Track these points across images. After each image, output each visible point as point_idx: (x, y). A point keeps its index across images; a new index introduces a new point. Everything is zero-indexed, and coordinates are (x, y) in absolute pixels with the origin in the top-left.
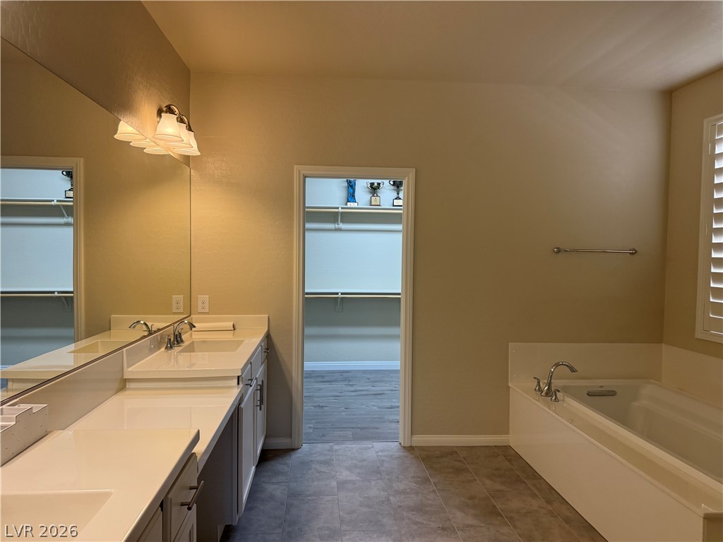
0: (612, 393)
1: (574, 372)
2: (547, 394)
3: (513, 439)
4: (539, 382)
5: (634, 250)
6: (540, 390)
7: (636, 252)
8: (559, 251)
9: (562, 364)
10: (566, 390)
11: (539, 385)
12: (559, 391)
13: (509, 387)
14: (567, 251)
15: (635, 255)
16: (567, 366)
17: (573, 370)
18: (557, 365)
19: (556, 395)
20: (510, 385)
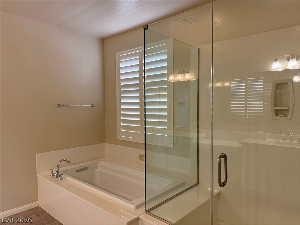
0: (86, 168)
1: (69, 163)
2: (57, 177)
3: (40, 203)
4: (52, 172)
5: (93, 105)
6: (53, 175)
7: (94, 106)
8: (60, 106)
9: (64, 161)
10: (66, 172)
11: (53, 173)
12: (62, 174)
13: (37, 177)
14: (63, 106)
15: (93, 107)
16: (66, 161)
17: (69, 162)
18: (61, 161)
19: (61, 177)
20: (37, 175)
